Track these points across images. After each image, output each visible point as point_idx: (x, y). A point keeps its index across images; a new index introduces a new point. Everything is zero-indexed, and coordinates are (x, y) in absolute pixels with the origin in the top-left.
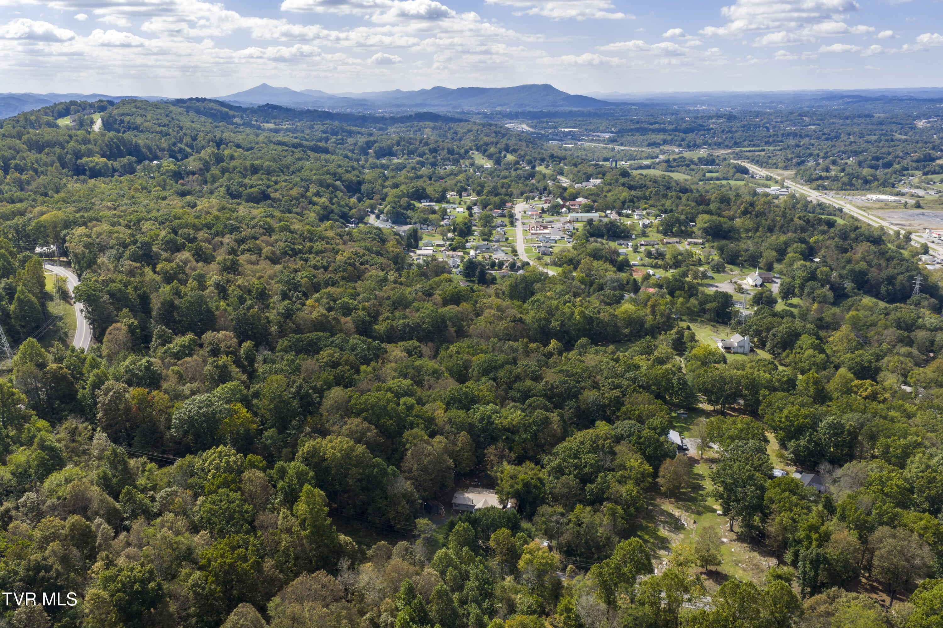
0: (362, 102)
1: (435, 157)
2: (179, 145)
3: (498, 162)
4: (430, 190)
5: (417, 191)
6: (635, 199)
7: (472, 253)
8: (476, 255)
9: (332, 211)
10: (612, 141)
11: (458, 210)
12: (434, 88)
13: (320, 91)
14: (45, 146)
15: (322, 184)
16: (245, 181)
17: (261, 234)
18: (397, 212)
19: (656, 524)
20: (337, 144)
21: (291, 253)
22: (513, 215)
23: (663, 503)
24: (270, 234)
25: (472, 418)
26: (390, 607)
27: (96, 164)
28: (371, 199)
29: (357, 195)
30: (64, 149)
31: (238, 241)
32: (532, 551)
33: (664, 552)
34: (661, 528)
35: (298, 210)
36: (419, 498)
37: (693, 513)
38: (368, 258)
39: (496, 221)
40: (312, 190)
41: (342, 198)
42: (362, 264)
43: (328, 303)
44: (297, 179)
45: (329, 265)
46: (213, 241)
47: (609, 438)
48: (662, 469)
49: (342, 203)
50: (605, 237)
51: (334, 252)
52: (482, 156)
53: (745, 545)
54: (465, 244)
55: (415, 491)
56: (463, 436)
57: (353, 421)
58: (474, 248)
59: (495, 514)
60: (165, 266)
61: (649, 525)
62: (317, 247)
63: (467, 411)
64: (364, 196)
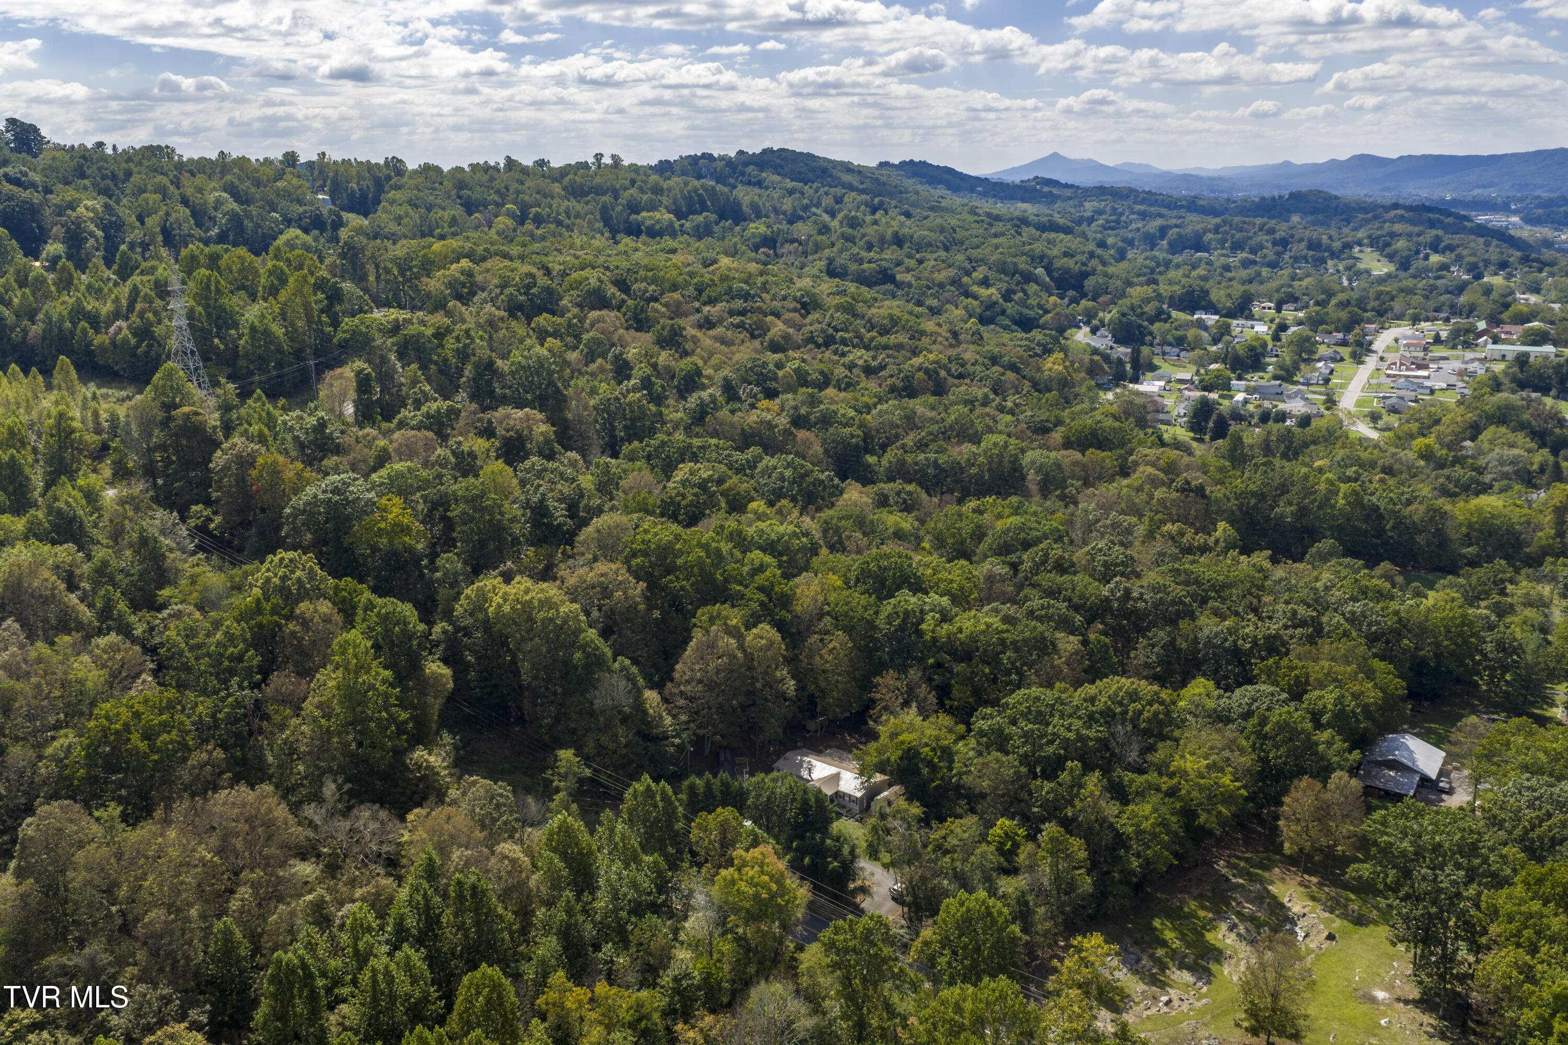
1: (1278, 254)
3: (1404, 265)
4: (1217, 294)
5: (1190, 293)
7: (1240, 397)
8: (1246, 402)
9: (1003, 312)
11: (1257, 329)
12: (1357, 157)
13: (1147, 166)
14: (589, 193)
15: (1002, 268)
16: (864, 254)
17: (789, 310)
18: (1129, 324)
19: (1220, 915)
20: (1105, 229)
21: (820, 340)
22: (1371, 343)
23: (1283, 880)
24: (808, 313)
25: (877, 613)
26: (378, 894)
27: (658, 221)
28: (1094, 299)
29: (1071, 293)
30: (616, 198)
31: (732, 313)
32: (744, 864)
33: (1186, 977)
34: (1223, 927)
35: (935, 303)
36: (678, 736)
37: (1344, 916)
38: (978, 368)
39: (1322, 350)
40: (978, 275)
41: (1035, 294)
42: (961, 376)
43: (796, 408)
44: (960, 257)
45: (882, 367)
46: (685, 307)
47: (1162, 703)
48: (1287, 800)
49: (1032, 301)
50: (1553, 392)
51: (915, 352)
52: (1376, 255)
53: (1427, 1019)
54: (1234, 382)
55: (668, 720)
56: (839, 641)
57: (602, 567)
58: (1248, 390)
59: (782, 789)
60: (543, 320)
61: (1202, 913)
62: (884, 340)
63: (880, 599)
64: (1084, 295)
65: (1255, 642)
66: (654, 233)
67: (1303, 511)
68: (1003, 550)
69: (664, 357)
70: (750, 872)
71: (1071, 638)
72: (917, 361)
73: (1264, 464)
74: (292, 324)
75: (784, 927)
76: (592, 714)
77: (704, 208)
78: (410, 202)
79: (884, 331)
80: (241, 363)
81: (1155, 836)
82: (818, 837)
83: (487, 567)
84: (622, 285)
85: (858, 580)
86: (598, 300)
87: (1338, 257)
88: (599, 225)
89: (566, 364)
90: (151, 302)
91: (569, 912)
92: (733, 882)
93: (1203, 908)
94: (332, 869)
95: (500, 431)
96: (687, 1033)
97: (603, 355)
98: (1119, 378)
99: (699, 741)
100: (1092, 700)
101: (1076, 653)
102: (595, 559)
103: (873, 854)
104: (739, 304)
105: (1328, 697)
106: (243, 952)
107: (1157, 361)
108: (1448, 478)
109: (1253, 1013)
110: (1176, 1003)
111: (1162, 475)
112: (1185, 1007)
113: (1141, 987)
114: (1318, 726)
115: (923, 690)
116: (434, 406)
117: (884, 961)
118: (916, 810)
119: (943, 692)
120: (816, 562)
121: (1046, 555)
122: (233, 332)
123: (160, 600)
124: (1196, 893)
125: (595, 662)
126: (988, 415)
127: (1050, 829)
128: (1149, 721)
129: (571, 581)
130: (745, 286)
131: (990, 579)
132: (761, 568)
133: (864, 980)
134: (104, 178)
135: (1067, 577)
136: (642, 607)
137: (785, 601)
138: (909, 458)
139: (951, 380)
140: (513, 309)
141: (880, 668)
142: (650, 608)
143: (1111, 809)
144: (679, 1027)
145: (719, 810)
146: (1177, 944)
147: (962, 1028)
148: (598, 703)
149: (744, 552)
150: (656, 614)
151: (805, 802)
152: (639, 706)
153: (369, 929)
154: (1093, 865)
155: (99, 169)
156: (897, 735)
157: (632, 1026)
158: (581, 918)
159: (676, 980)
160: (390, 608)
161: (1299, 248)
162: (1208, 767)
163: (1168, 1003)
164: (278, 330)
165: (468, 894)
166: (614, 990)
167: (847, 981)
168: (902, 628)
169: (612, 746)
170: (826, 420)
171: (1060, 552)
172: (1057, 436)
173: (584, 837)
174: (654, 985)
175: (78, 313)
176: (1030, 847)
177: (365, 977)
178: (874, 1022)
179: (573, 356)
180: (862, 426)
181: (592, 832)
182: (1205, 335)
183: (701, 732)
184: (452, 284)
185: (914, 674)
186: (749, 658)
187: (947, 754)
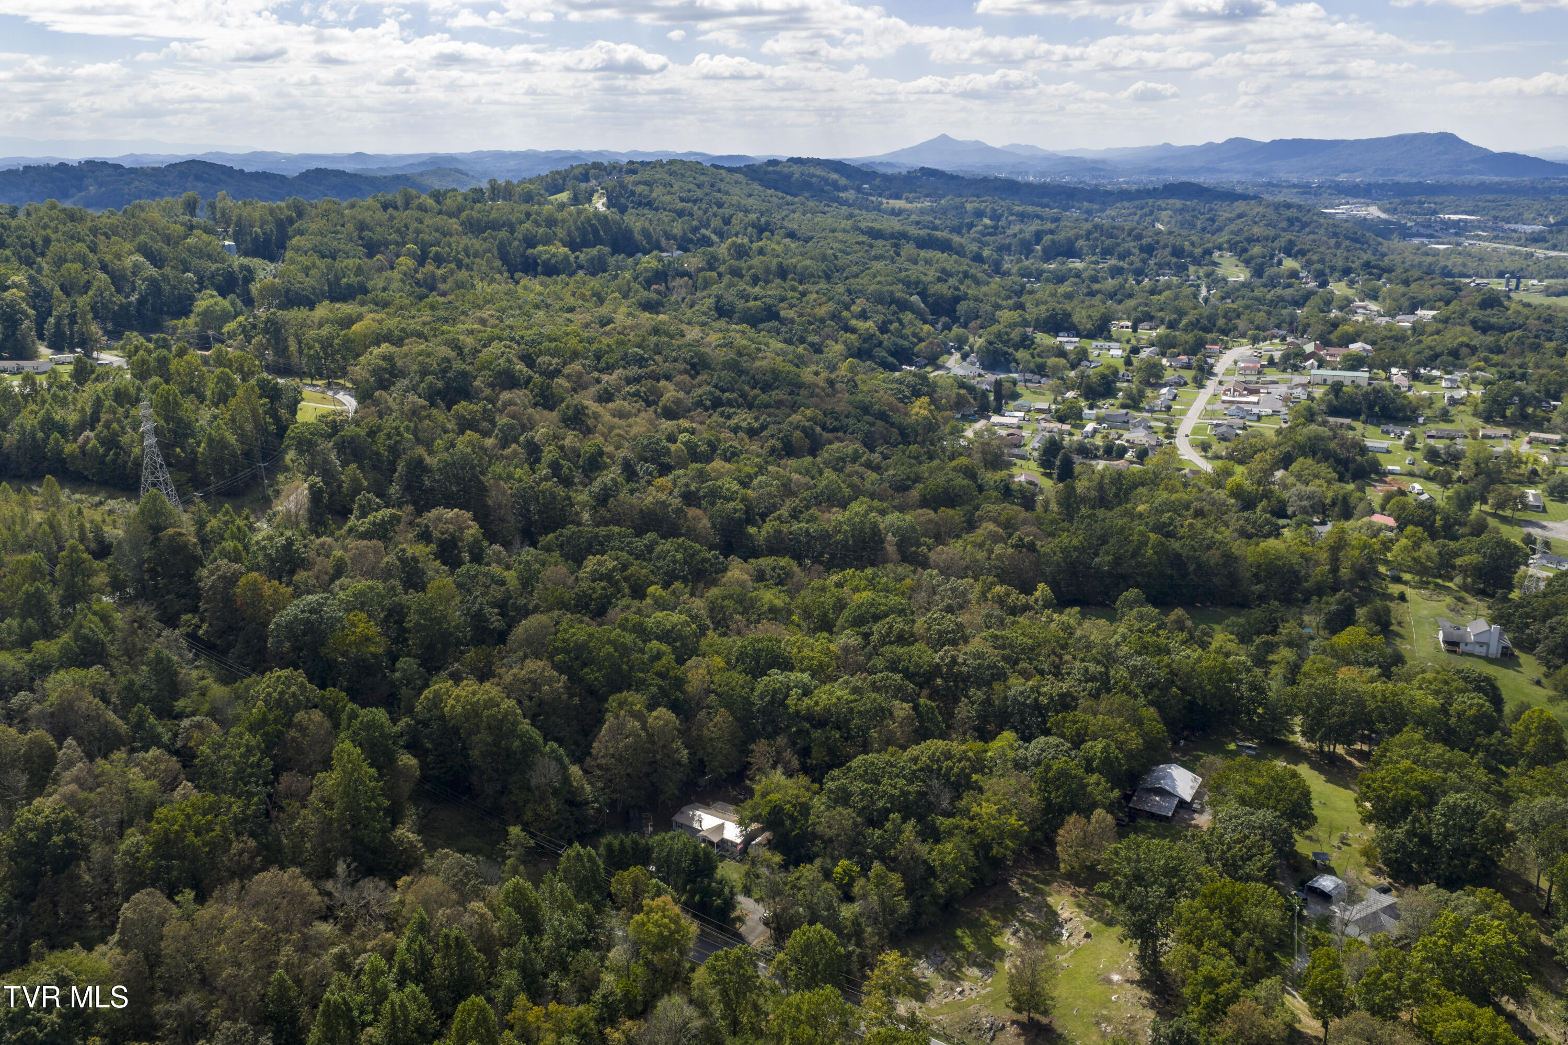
0: (1095, 166)
1: (1144, 261)
2: (703, 231)
3: (1258, 272)
4: (1080, 313)
5: (1053, 316)
6: (1464, 351)
7: (1090, 427)
8: (1095, 433)
9: (880, 344)
10: (1536, 239)
11: (1113, 352)
12: (1231, 141)
13: (1033, 147)
14: (486, 228)
15: (879, 299)
16: (749, 289)
17: (680, 373)
18: (996, 351)
19: (1006, 923)
20: (984, 235)
21: (708, 403)
22: (1212, 366)
23: (1059, 892)
24: (698, 373)
25: (752, 690)
26: (383, 945)
27: (554, 255)
28: (965, 326)
29: (944, 319)
30: (512, 232)
31: (629, 381)
32: (651, 910)
33: (975, 972)
34: (1008, 932)
35: (815, 339)
36: (596, 801)
37: (1100, 919)
38: (851, 421)
39: (1169, 375)
40: (855, 308)
41: (911, 323)
42: (835, 430)
43: (687, 485)
44: (840, 288)
45: (763, 427)
46: (586, 378)
47: (969, 759)
48: (1061, 832)
49: (907, 331)
50: (1363, 417)
51: (794, 407)
52: (1234, 260)
53: (1145, 994)
54: (1086, 411)
55: (588, 788)
56: (722, 716)
57: (532, 665)
58: (1099, 420)
59: (678, 846)
60: (462, 407)
61: (993, 922)
62: (764, 398)
63: (755, 677)
64: (955, 320)
65: (1051, 698)
66: (551, 270)
67: (1118, 560)
68: (858, 621)
69: (570, 439)
70: (656, 916)
71: (905, 705)
72: (796, 418)
73: (1089, 517)
74: (241, 428)
75: (682, 953)
76: (529, 789)
77: (598, 241)
78: (315, 249)
79: (767, 387)
80: (200, 468)
81: (956, 867)
82: (706, 881)
83: (438, 669)
84: (528, 360)
85: (738, 660)
86: (508, 380)
87: (1199, 265)
88: (498, 263)
89: (484, 449)
90: (115, 413)
91: (525, 950)
92: (643, 924)
93: (995, 918)
94: (348, 928)
95: (436, 534)
96: (613, 1034)
97: (516, 441)
98: (983, 411)
99: (612, 804)
100: (915, 760)
101: (907, 717)
102: (526, 656)
103: (747, 892)
104: (634, 371)
105: (1097, 747)
106: (292, 994)
107: (1020, 389)
108: (1247, 520)
109: (1016, 998)
110: (967, 992)
111: (1001, 531)
112: (974, 994)
113: (942, 982)
114: (1089, 770)
115: (788, 754)
116: (380, 514)
117: (749, 978)
118: (777, 858)
119: (805, 753)
120: (704, 642)
121: (891, 628)
122: (191, 441)
123: (177, 710)
124: (992, 906)
125: (530, 748)
126: (856, 472)
127: (877, 866)
128: (958, 775)
129: (508, 678)
130: (640, 351)
131: (846, 649)
132: (658, 656)
133: (736, 992)
134: (24, 246)
135: (905, 649)
136: (565, 696)
137: (679, 683)
138: (785, 528)
139: (826, 435)
140: (433, 396)
141: (753, 736)
142: (571, 696)
143: (922, 849)
144: (608, 1030)
145: (632, 869)
146: (971, 948)
147: (801, 1022)
148: (534, 782)
149: (645, 641)
150: (576, 701)
151: (696, 855)
152: (566, 779)
153: (383, 973)
154: (910, 891)
155: (18, 237)
156: (768, 794)
157: (575, 1032)
158: (533, 955)
159: (604, 997)
160: (370, 717)
161: (1164, 255)
162: (999, 811)
163: (960, 993)
164: (232, 439)
165: (452, 943)
166: (562, 1007)
167: (724, 993)
168: (772, 702)
169: (546, 814)
170: (714, 494)
171: (901, 626)
172: (915, 494)
173: (533, 894)
174: (588, 1001)
175: (49, 424)
176: (862, 881)
177: (386, 1008)
178: (745, 1020)
179: (489, 442)
180: (744, 499)
181: (537, 887)
182: (1063, 361)
183: (615, 796)
184: (376, 371)
185: (781, 740)
186: (650, 736)
187: (805, 809)
